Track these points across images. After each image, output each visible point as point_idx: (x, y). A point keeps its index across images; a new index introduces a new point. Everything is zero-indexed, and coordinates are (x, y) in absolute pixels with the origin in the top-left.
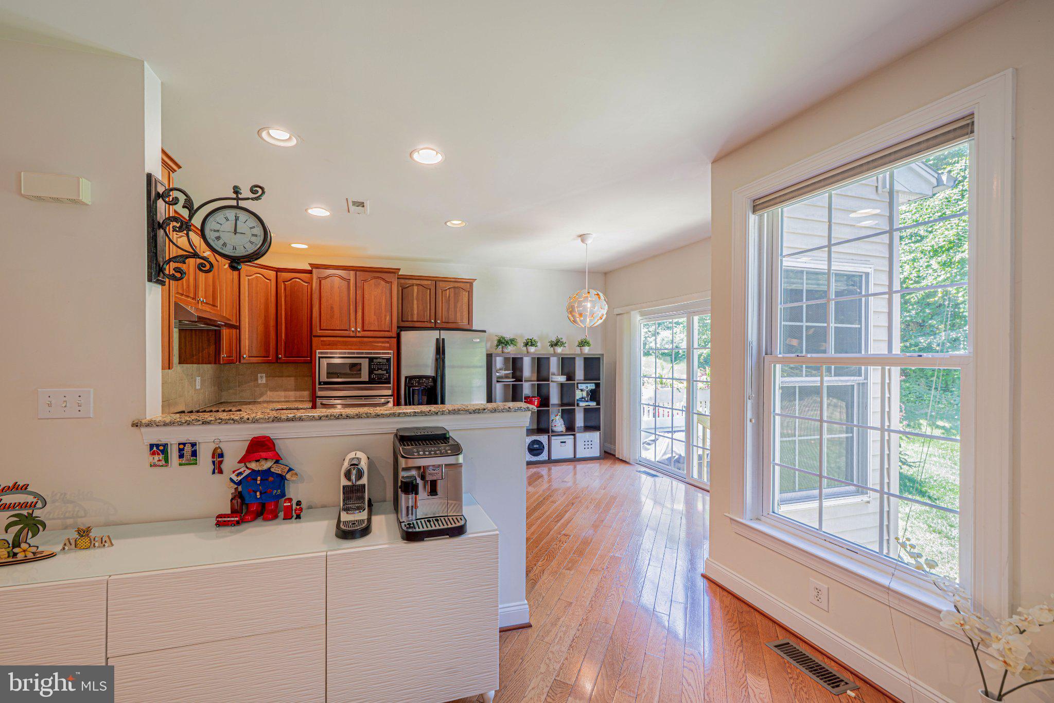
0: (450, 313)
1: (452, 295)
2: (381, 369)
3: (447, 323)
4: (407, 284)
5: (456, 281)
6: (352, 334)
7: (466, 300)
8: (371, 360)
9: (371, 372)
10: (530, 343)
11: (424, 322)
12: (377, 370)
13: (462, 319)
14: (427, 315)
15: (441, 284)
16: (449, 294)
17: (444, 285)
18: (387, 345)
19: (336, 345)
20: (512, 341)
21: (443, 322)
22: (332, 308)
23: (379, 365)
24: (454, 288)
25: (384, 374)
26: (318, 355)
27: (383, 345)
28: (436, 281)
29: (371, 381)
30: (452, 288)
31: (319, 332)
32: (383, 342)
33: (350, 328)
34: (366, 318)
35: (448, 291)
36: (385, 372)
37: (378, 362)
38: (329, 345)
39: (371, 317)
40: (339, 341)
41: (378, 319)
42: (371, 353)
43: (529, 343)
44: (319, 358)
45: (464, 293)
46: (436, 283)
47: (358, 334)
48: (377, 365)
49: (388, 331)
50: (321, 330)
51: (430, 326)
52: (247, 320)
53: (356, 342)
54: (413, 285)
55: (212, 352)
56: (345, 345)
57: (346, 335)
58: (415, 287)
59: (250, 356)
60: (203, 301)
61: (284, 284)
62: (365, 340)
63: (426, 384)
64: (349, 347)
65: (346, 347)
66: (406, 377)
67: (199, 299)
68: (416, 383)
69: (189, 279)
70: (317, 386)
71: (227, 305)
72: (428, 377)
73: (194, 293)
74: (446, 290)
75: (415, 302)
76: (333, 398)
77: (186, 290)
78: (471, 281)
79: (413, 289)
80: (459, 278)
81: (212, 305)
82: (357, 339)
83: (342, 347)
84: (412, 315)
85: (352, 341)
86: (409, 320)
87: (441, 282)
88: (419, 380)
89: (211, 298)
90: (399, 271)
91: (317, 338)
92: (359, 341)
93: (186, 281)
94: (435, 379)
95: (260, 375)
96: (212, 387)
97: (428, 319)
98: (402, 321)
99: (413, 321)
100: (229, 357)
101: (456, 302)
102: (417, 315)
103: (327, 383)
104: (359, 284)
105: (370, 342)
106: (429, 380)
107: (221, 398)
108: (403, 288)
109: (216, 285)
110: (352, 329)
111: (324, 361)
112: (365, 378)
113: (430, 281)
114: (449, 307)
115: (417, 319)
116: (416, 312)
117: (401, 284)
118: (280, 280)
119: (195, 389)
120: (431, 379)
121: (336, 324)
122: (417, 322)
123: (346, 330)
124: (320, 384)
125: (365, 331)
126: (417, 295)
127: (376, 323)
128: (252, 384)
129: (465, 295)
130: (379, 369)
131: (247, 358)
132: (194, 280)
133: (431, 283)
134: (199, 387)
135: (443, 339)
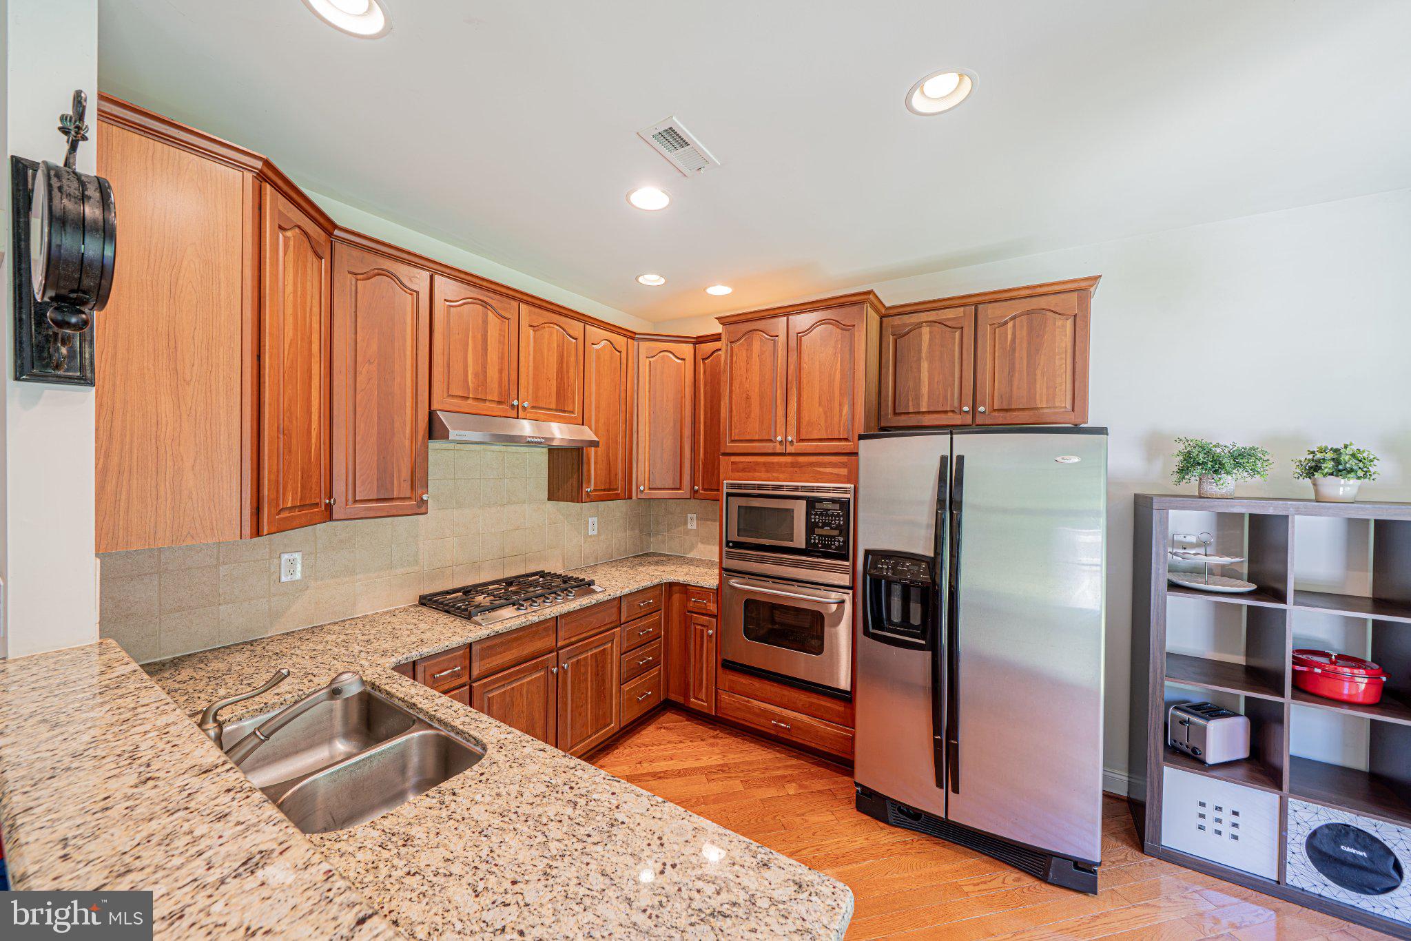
0: (1015, 383)
1: (1023, 333)
2: (829, 525)
3: (1006, 410)
4: (905, 325)
5: (1034, 292)
6: (779, 449)
7: (1065, 341)
8: (812, 503)
9: (811, 528)
11: (946, 412)
12: (822, 527)
13: (1054, 400)
14: (953, 395)
15: (992, 311)
16: (1014, 335)
17: (1000, 313)
18: (844, 471)
19: (755, 470)
21: (994, 410)
22: (748, 397)
23: (827, 515)
24: (1029, 313)
25: (834, 537)
26: (725, 490)
27: (836, 471)
28: (975, 303)
29: (809, 549)
30: (1022, 315)
31: (730, 446)
32: (834, 465)
33: (776, 437)
34: (805, 413)
35: (1010, 325)
36: (836, 532)
37: (825, 510)
38: (743, 470)
39: (813, 411)
40: (757, 463)
41: (825, 413)
42: (812, 489)
44: (729, 495)
45: (1059, 323)
46: (976, 310)
47: (790, 449)
48: (821, 514)
49: (846, 440)
50: (733, 441)
51: (959, 422)
52: (647, 429)
53: (786, 464)
54: (919, 325)
55: (575, 484)
56: (767, 471)
57: (770, 451)
58: (925, 331)
59: (650, 489)
60: (526, 404)
61: (704, 363)
62: (802, 459)
63: (912, 574)
64: (775, 475)
65: (769, 475)
66: (867, 552)
67: (515, 403)
68: (888, 569)
69: (486, 372)
70: (725, 549)
71: (599, 408)
72: (915, 558)
73: (500, 394)
74: (1006, 323)
75: (925, 365)
76: (747, 577)
77: (476, 390)
78: (1083, 284)
79: (920, 334)
80: (1041, 286)
81: (556, 410)
82: (788, 459)
83: (763, 475)
84: (917, 398)
85: (779, 464)
86: (911, 410)
87: (990, 305)
88: (897, 564)
89: (554, 399)
90: (871, 296)
91: (727, 458)
92: (792, 463)
93: (476, 375)
94: (933, 564)
95: (689, 515)
96: (625, 531)
97: (956, 403)
98: (895, 414)
99: (919, 413)
100: (609, 490)
101: (1034, 350)
102: (929, 397)
103: (738, 545)
104: (793, 343)
105: (811, 464)
106: (920, 566)
107: (648, 547)
108: (898, 337)
109: (568, 378)
110: (779, 438)
111: (736, 502)
112: (800, 541)
113: (962, 309)
114: (1012, 369)
115: (929, 406)
116: (925, 390)
117: (893, 327)
118: (699, 358)
119: (587, 536)
120: (924, 565)
121: (753, 429)
122: (929, 412)
123: (770, 441)
124: (727, 545)
125: (802, 440)
126: (930, 345)
127: (823, 423)
128: (681, 528)
129: (1064, 326)
130: (825, 525)
131: (647, 491)
132: (501, 371)
133: (964, 312)
134: (595, 532)
135: (961, 459)
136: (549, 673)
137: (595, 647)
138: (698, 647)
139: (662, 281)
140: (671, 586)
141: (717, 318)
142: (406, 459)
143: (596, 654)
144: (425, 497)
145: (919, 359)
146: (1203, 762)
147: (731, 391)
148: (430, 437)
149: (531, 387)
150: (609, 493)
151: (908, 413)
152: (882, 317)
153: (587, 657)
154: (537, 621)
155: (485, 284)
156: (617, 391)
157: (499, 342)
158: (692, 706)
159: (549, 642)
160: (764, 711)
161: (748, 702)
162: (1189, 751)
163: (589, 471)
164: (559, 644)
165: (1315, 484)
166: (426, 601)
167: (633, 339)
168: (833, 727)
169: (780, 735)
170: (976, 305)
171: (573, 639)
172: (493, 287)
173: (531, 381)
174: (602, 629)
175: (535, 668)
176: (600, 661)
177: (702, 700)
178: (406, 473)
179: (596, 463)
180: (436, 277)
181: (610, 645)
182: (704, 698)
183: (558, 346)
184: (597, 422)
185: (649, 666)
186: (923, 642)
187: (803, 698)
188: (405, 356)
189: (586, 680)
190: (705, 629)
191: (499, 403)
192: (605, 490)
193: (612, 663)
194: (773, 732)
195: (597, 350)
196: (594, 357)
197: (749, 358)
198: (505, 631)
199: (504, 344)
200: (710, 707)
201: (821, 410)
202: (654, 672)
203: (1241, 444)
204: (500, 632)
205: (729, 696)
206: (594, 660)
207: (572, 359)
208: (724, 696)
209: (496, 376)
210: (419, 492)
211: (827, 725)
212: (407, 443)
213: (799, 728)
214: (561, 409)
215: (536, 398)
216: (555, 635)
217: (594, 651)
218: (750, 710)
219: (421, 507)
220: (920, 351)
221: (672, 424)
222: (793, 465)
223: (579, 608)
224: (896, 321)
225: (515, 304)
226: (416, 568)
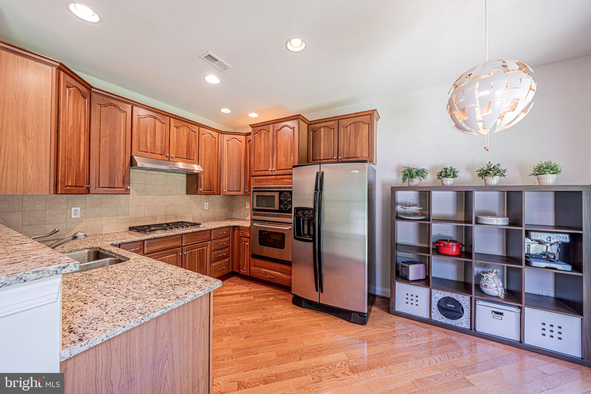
0: (351, 149)
1: (353, 130)
3: (348, 158)
4: (316, 128)
6: (270, 173)
7: (366, 132)
8: (281, 193)
9: (281, 202)
10: (443, 174)
11: (329, 159)
12: (284, 202)
13: (362, 153)
14: (331, 152)
15: (343, 122)
16: (350, 130)
17: (345, 123)
18: (291, 180)
19: (262, 182)
20: (420, 173)
22: (260, 155)
23: (286, 197)
24: (355, 123)
25: (288, 205)
27: (289, 181)
28: (338, 119)
29: (280, 211)
30: (352, 123)
31: (254, 173)
34: (279, 160)
35: (349, 127)
36: (289, 203)
37: (285, 195)
38: (259, 182)
39: (282, 159)
40: (263, 179)
41: (285, 159)
42: (280, 188)
43: (446, 173)
44: (253, 191)
45: (364, 126)
46: (338, 122)
47: (274, 173)
48: (284, 197)
50: (255, 171)
52: (227, 168)
53: (273, 179)
54: (320, 128)
55: (195, 188)
56: (267, 182)
57: (267, 174)
58: (322, 129)
59: (228, 191)
60: (172, 156)
61: (249, 143)
62: (278, 177)
63: (308, 215)
64: (269, 183)
65: (267, 183)
66: (295, 208)
67: (168, 155)
68: (301, 214)
69: (155, 143)
70: (252, 212)
71: (205, 159)
72: (308, 209)
73: (161, 151)
74: (348, 126)
75: (322, 142)
76: (259, 222)
77: (151, 149)
78: (371, 112)
79: (321, 131)
80: (358, 113)
81: (186, 159)
82: (273, 177)
83: (265, 183)
84: (320, 154)
85: (271, 179)
86: (318, 159)
87: (343, 120)
88: (303, 212)
89: (185, 154)
90: (300, 116)
91: (253, 177)
92: (275, 178)
93: (151, 144)
94: (314, 210)
95: (247, 203)
96: (221, 209)
97: (332, 156)
98: (313, 160)
99: (321, 160)
100: (210, 191)
101: (356, 136)
102: (324, 154)
103: (257, 210)
104: (275, 134)
105: (281, 179)
106: (311, 212)
107: (232, 216)
108: (314, 132)
109: (192, 147)
110: (270, 169)
111: (255, 194)
112: (277, 207)
113: (334, 121)
114: (350, 144)
115: (324, 157)
116: (322, 151)
117: (312, 128)
118: (247, 141)
119: (203, 209)
120: (312, 211)
121: (262, 166)
122: (324, 159)
123: (267, 170)
124: (253, 211)
125: (278, 170)
126: (324, 136)
127: (284, 163)
128: (244, 208)
129: (365, 127)
130: (285, 200)
131: (226, 192)
132: (162, 143)
133: (335, 123)
134: (208, 208)
135: (323, 172)
136: (178, 255)
137: (199, 248)
138: (243, 250)
139: (230, 111)
140: (234, 227)
141: (250, 125)
142: (121, 173)
143: (199, 250)
144: (128, 187)
145: (320, 140)
146: (409, 280)
147: (254, 152)
148: (131, 166)
149: (175, 150)
150: (210, 192)
151: (317, 160)
152: (309, 125)
153: (195, 251)
154: (173, 235)
155: (155, 110)
156: (214, 153)
157: (161, 132)
158: (241, 273)
159: (178, 243)
160: (265, 272)
161: (260, 269)
162: (404, 276)
163: (201, 183)
164: (183, 245)
165: (442, 181)
166: (131, 229)
167: (221, 133)
168: (288, 276)
169: (271, 281)
170: (338, 120)
171: (189, 244)
172: (158, 111)
173: (175, 147)
174: (202, 241)
175: (172, 253)
176: (201, 254)
177: (245, 270)
178: (121, 178)
179: (204, 180)
180: (134, 107)
181: (206, 247)
182: (245, 269)
183: (187, 135)
184: (204, 164)
185: (224, 257)
186: (311, 239)
187: (278, 266)
188: (121, 135)
189: (195, 259)
190: (246, 243)
191: (161, 154)
192: (208, 191)
193: (207, 254)
194: (268, 280)
195: (205, 137)
196: (203, 139)
197: (260, 140)
198: (158, 237)
199: (163, 133)
200: (247, 273)
201: (284, 158)
202: (227, 260)
203: (420, 167)
204: (156, 237)
205: (254, 268)
206: (198, 252)
207: (193, 140)
208: (252, 268)
209: (160, 144)
210: (126, 185)
211: (287, 276)
212: (121, 167)
213: (277, 278)
214: (188, 158)
215: (177, 153)
216: (181, 241)
217: (199, 249)
218: (260, 273)
219: (127, 192)
220: (320, 137)
221: (236, 166)
222: (275, 179)
223: (191, 232)
224: (313, 126)
225: (168, 118)
226: (129, 217)
